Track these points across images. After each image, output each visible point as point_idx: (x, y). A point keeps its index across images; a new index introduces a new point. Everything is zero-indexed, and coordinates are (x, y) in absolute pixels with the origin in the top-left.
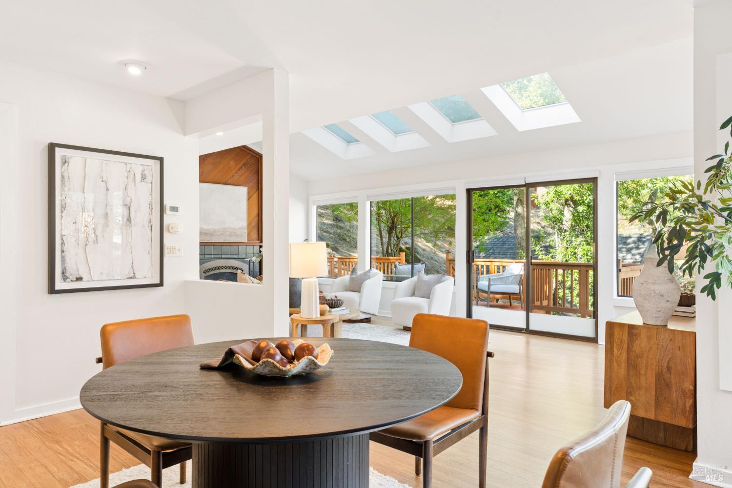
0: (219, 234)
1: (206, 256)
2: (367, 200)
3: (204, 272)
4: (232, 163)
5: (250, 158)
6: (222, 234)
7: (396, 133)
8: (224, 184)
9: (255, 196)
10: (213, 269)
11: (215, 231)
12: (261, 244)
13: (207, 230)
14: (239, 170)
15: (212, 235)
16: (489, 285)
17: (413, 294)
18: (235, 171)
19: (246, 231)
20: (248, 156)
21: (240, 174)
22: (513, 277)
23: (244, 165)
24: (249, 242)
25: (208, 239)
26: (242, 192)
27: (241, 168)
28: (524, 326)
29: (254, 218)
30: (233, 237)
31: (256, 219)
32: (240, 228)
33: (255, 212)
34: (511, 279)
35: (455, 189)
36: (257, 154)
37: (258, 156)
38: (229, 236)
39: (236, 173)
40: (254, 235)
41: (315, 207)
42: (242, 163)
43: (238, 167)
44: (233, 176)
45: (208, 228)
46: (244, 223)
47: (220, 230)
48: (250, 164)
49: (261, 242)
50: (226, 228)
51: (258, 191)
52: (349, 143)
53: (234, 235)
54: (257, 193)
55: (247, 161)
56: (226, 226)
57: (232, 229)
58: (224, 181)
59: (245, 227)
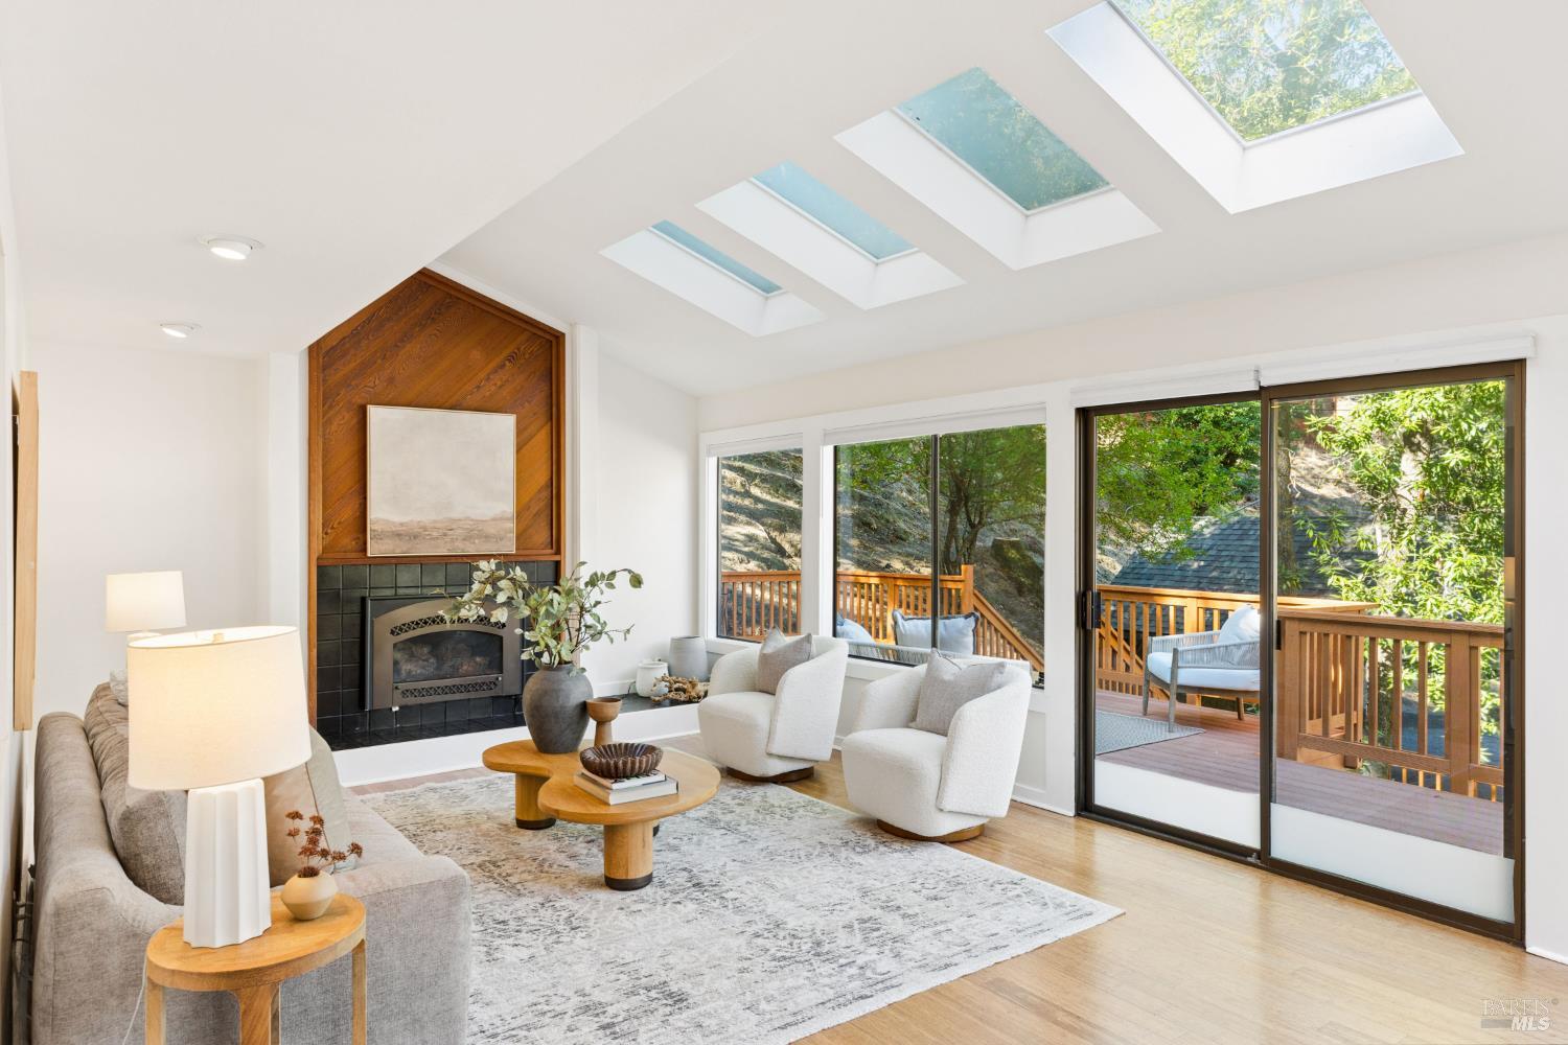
0: (435, 534)
1: (401, 591)
2: (825, 443)
3: (392, 632)
4: (476, 355)
5: (527, 341)
6: (445, 535)
7: (877, 253)
8: (451, 407)
9: (542, 438)
10: (417, 624)
11: (424, 528)
12: (557, 558)
13: (402, 524)
14: (495, 371)
15: (415, 537)
16: (1175, 666)
17: (911, 720)
18: (482, 375)
19: (512, 525)
20: (523, 337)
21: (499, 383)
22: (1244, 648)
23: (511, 358)
24: (522, 552)
25: (405, 549)
26: (502, 427)
27: (503, 366)
28: (1252, 840)
29: (539, 491)
30: (476, 541)
31: (546, 494)
32: (494, 519)
33: (541, 477)
34: (1237, 654)
35: (1045, 408)
36: (544, 331)
37: (548, 337)
38: (464, 540)
39: (488, 379)
40: (541, 536)
41: (712, 463)
42: (506, 353)
43: (492, 365)
44: (478, 387)
45: (405, 519)
46: (506, 506)
47: (438, 525)
48: (527, 356)
49: (558, 552)
50: (454, 521)
51: (549, 424)
52: (768, 293)
53: (479, 537)
54: (547, 428)
55: (518, 349)
56: (455, 515)
57: (472, 520)
58: (454, 400)
59: (508, 516)
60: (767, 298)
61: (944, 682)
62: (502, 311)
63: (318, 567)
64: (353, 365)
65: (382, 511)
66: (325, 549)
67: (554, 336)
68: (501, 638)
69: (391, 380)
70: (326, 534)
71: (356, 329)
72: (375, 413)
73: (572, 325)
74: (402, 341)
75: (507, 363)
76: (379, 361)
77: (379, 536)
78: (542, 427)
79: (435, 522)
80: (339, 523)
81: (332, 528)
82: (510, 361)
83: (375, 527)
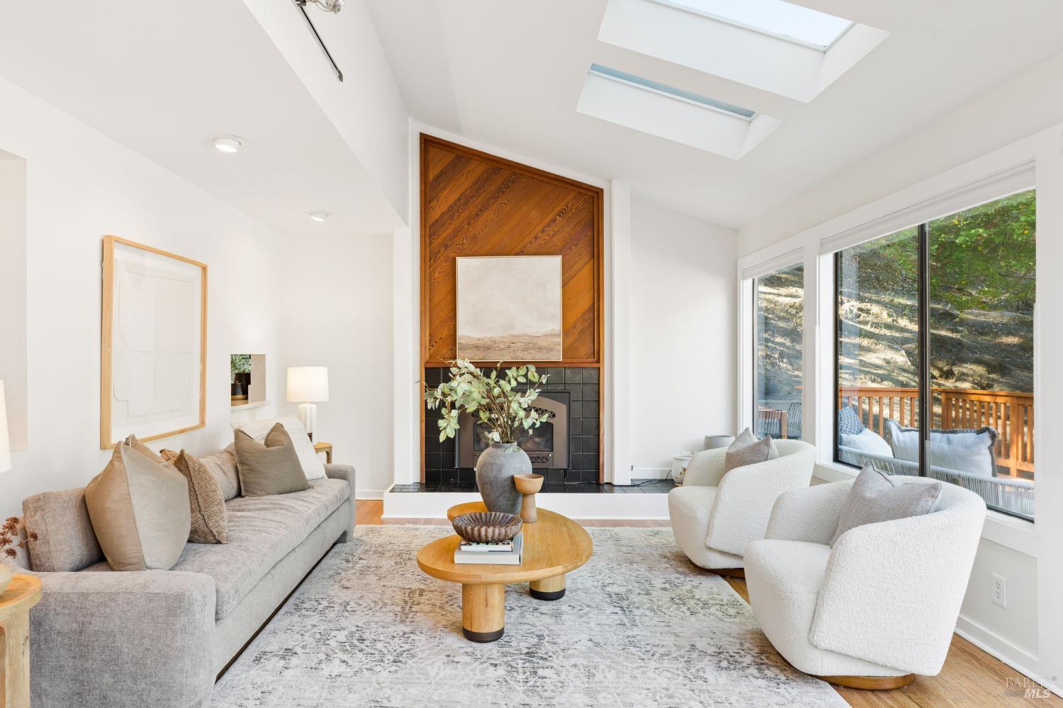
0: (502, 346)
4: (535, 214)
5: (575, 198)
6: (509, 347)
8: (517, 254)
9: (586, 273)
12: (598, 366)
13: (479, 339)
14: (548, 225)
15: (489, 349)
18: (539, 228)
19: (560, 340)
20: (572, 195)
21: (551, 234)
23: (562, 214)
24: (569, 360)
25: (481, 357)
26: (549, 266)
27: (554, 220)
29: (584, 314)
30: (533, 352)
31: (590, 316)
32: (546, 336)
33: (585, 303)
36: (588, 190)
37: (591, 194)
38: (522, 350)
39: (543, 231)
40: (585, 348)
41: (749, 283)
42: (558, 209)
43: (547, 220)
44: (536, 238)
45: (481, 336)
46: (556, 325)
47: (504, 340)
48: (574, 210)
49: (598, 361)
50: (515, 336)
51: (592, 261)
52: (750, 116)
53: (535, 349)
54: (590, 264)
55: (567, 206)
56: (517, 332)
57: (529, 336)
58: (518, 249)
59: (557, 333)
60: (750, 122)
61: (864, 499)
62: (554, 179)
63: (426, 368)
64: (448, 231)
65: (466, 331)
66: (430, 356)
67: (595, 192)
68: (552, 425)
69: (474, 238)
70: (432, 346)
71: (451, 206)
72: (462, 262)
73: (610, 181)
74: (481, 210)
75: (558, 217)
76: (466, 227)
77: (464, 347)
78: (587, 263)
79: (502, 337)
80: (440, 339)
81: (436, 342)
82: (560, 216)
83: (463, 341)
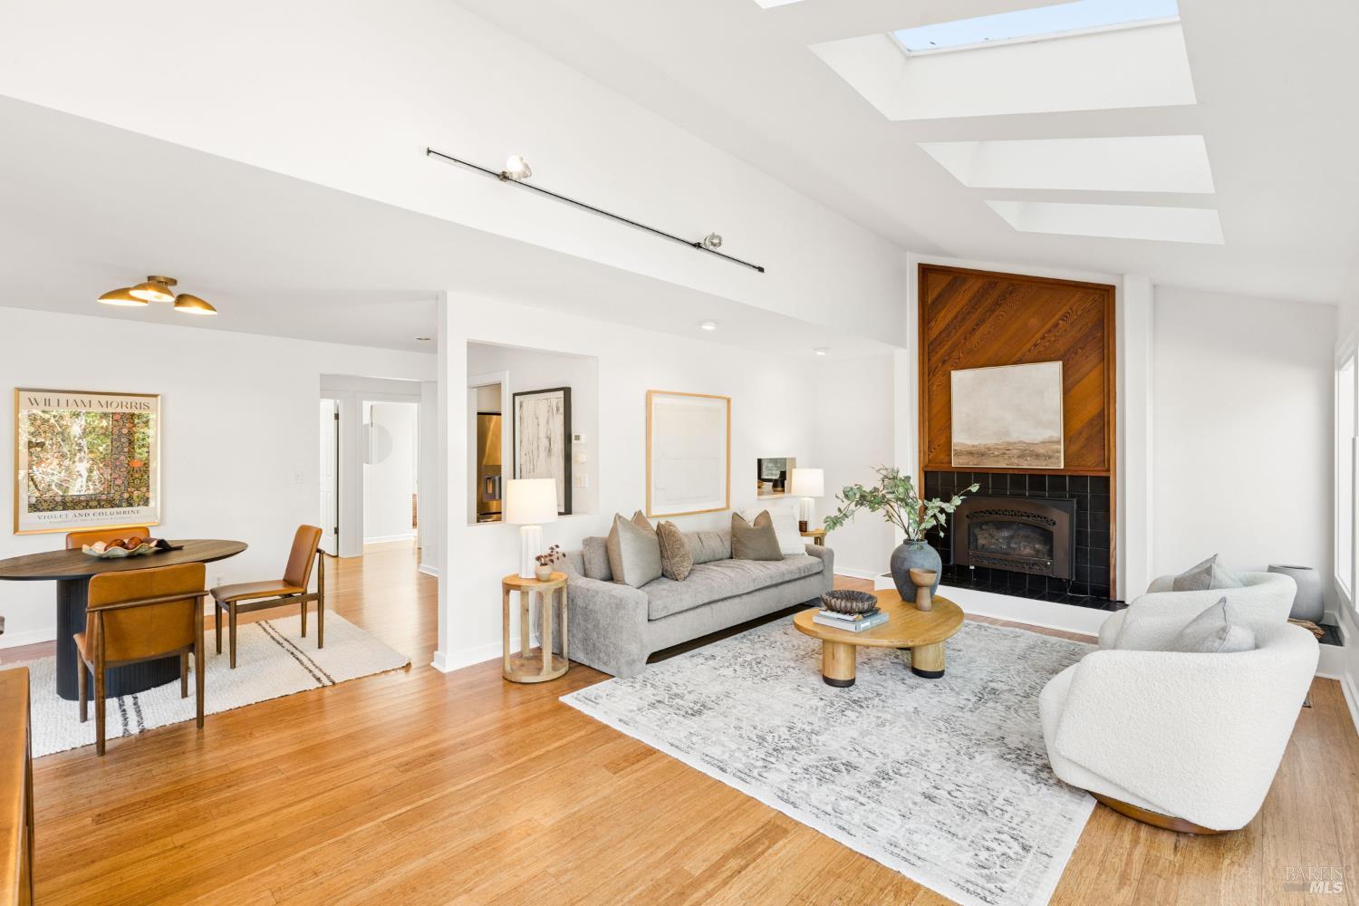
0: (997, 453)
4: (1035, 321)
5: (1079, 299)
6: (1004, 454)
8: (1015, 363)
9: (1091, 379)
10: (985, 513)
11: (989, 449)
12: (1109, 475)
13: (973, 446)
14: (1050, 331)
15: (983, 455)
18: (1039, 335)
19: (1060, 447)
20: (1077, 297)
21: (1053, 339)
23: (1065, 317)
24: (1072, 468)
25: (975, 462)
26: (1049, 373)
27: (1056, 325)
29: (1091, 420)
30: (1029, 459)
31: (1098, 422)
32: (1043, 443)
33: (1093, 408)
36: (1097, 289)
37: (1100, 292)
38: (1019, 457)
39: (1044, 338)
40: (1093, 456)
42: (1060, 314)
43: (1048, 326)
44: (1035, 345)
45: (976, 443)
46: (1057, 432)
47: (1000, 447)
48: (1079, 313)
49: (1108, 470)
50: (1009, 444)
51: (1102, 363)
53: (1031, 456)
54: (1101, 366)
55: (1071, 309)
56: (1011, 440)
57: (1025, 443)
58: (1014, 359)
59: (1055, 439)
62: (1055, 284)
63: (924, 471)
64: (946, 348)
65: (961, 437)
66: (929, 461)
67: (1105, 290)
68: (1051, 533)
69: (971, 351)
70: (932, 452)
71: (948, 324)
72: (956, 376)
73: (1122, 276)
74: (978, 325)
75: (1061, 322)
76: (963, 342)
77: (959, 454)
78: (1097, 365)
79: (997, 444)
80: (938, 446)
81: (932, 449)
82: (1063, 320)
83: (957, 448)
